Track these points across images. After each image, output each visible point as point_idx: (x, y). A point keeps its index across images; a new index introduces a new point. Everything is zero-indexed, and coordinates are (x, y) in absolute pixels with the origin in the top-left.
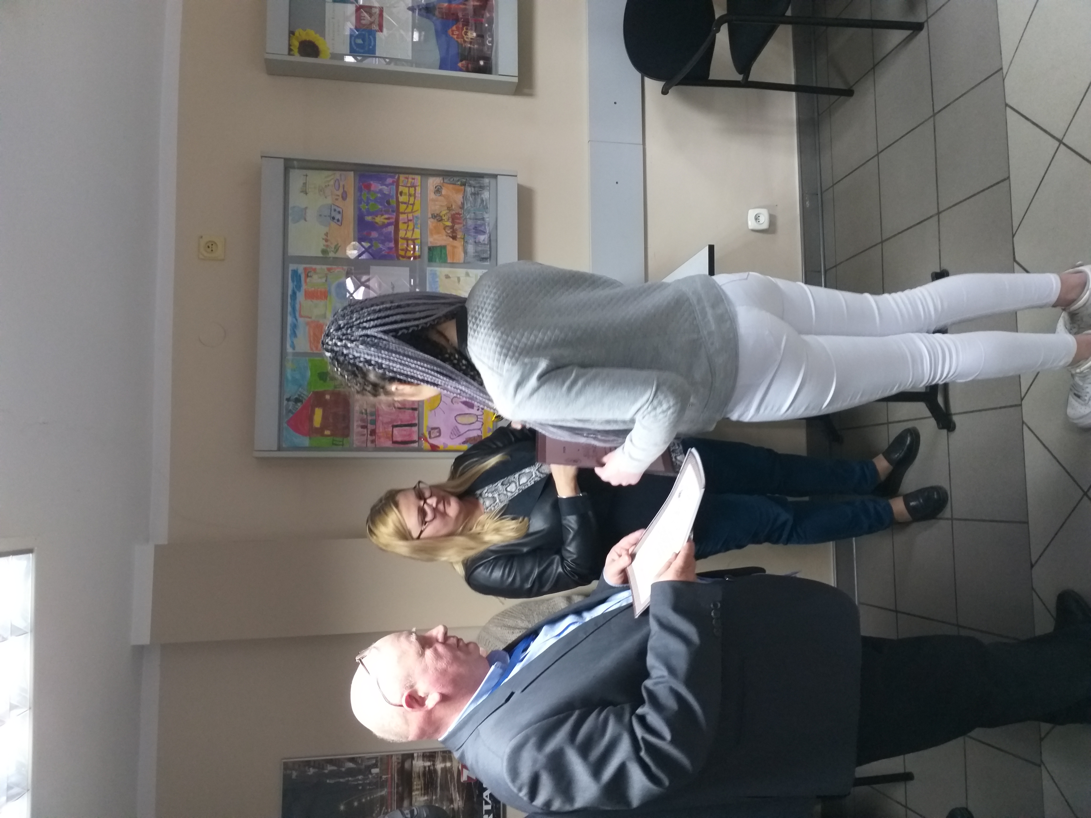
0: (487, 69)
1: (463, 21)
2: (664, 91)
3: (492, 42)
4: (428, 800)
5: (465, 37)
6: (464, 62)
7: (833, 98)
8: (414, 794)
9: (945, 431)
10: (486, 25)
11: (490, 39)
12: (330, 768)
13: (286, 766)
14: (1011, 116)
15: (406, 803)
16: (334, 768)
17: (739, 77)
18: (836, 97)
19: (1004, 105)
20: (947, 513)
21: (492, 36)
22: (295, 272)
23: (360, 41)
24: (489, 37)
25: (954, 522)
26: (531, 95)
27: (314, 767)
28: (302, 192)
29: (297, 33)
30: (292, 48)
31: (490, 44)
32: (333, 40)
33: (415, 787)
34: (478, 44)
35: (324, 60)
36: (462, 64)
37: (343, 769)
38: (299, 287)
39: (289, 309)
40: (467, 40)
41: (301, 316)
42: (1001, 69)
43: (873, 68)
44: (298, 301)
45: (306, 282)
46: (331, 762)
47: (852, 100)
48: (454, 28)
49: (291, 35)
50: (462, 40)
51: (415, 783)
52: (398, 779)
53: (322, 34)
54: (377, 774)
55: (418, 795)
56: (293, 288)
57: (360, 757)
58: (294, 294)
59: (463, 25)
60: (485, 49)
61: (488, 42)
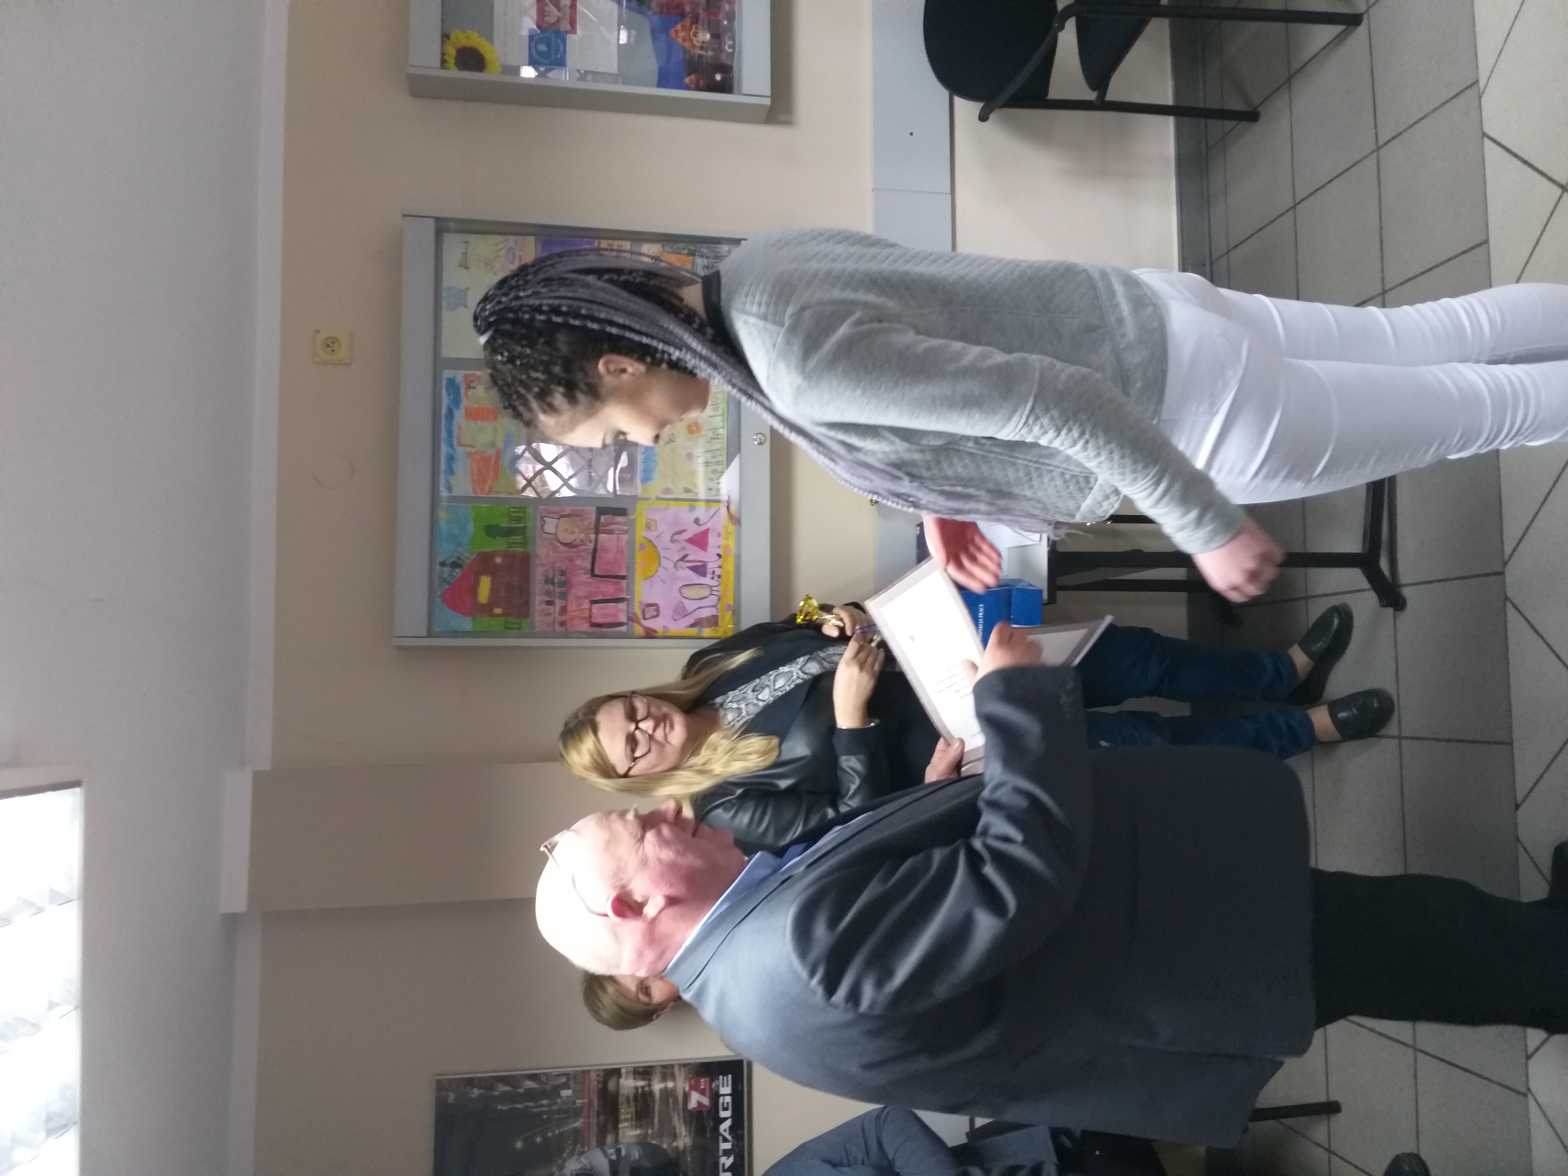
0: (726, 87)
1: (691, 17)
2: (982, 116)
3: (733, 47)
4: (640, 1135)
5: (694, 39)
6: (693, 77)
7: (1229, 124)
8: (621, 1126)
9: (1390, 610)
10: (725, 22)
11: (731, 43)
12: (502, 1088)
13: (441, 1086)
14: (1491, 151)
15: (610, 1139)
16: (508, 1088)
17: (1092, 96)
18: (1233, 123)
19: (1480, 136)
20: (1392, 728)
21: (733, 38)
22: (451, 382)
23: (543, 47)
24: (729, 40)
25: (1404, 742)
26: (788, 123)
27: (480, 1088)
28: (460, 266)
29: (453, 37)
30: (446, 57)
31: (731, 50)
32: (505, 45)
33: (622, 1117)
34: (713, 50)
35: (492, 75)
36: (690, 80)
37: (521, 1091)
38: (456, 402)
39: (444, 434)
40: (697, 44)
41: (461, 445)
42: (1477, 81)
43: (1289, 80)
44: (455, 422)
45: (467, 396)
46: (503, 1080)
47: (1256, 127)
48: (679, 27)
49: (445, 39)
50: (690, 44)
51: (623, 1111)
52: (599, 1105)
53: (490, 38)
54: (568, 1097)
55: (627, 1127)
56: (449, 404)
57: (544, 1074)
58: (450, 413)
59: (692, 23)
60: (724, 56)
61: (727, 48)
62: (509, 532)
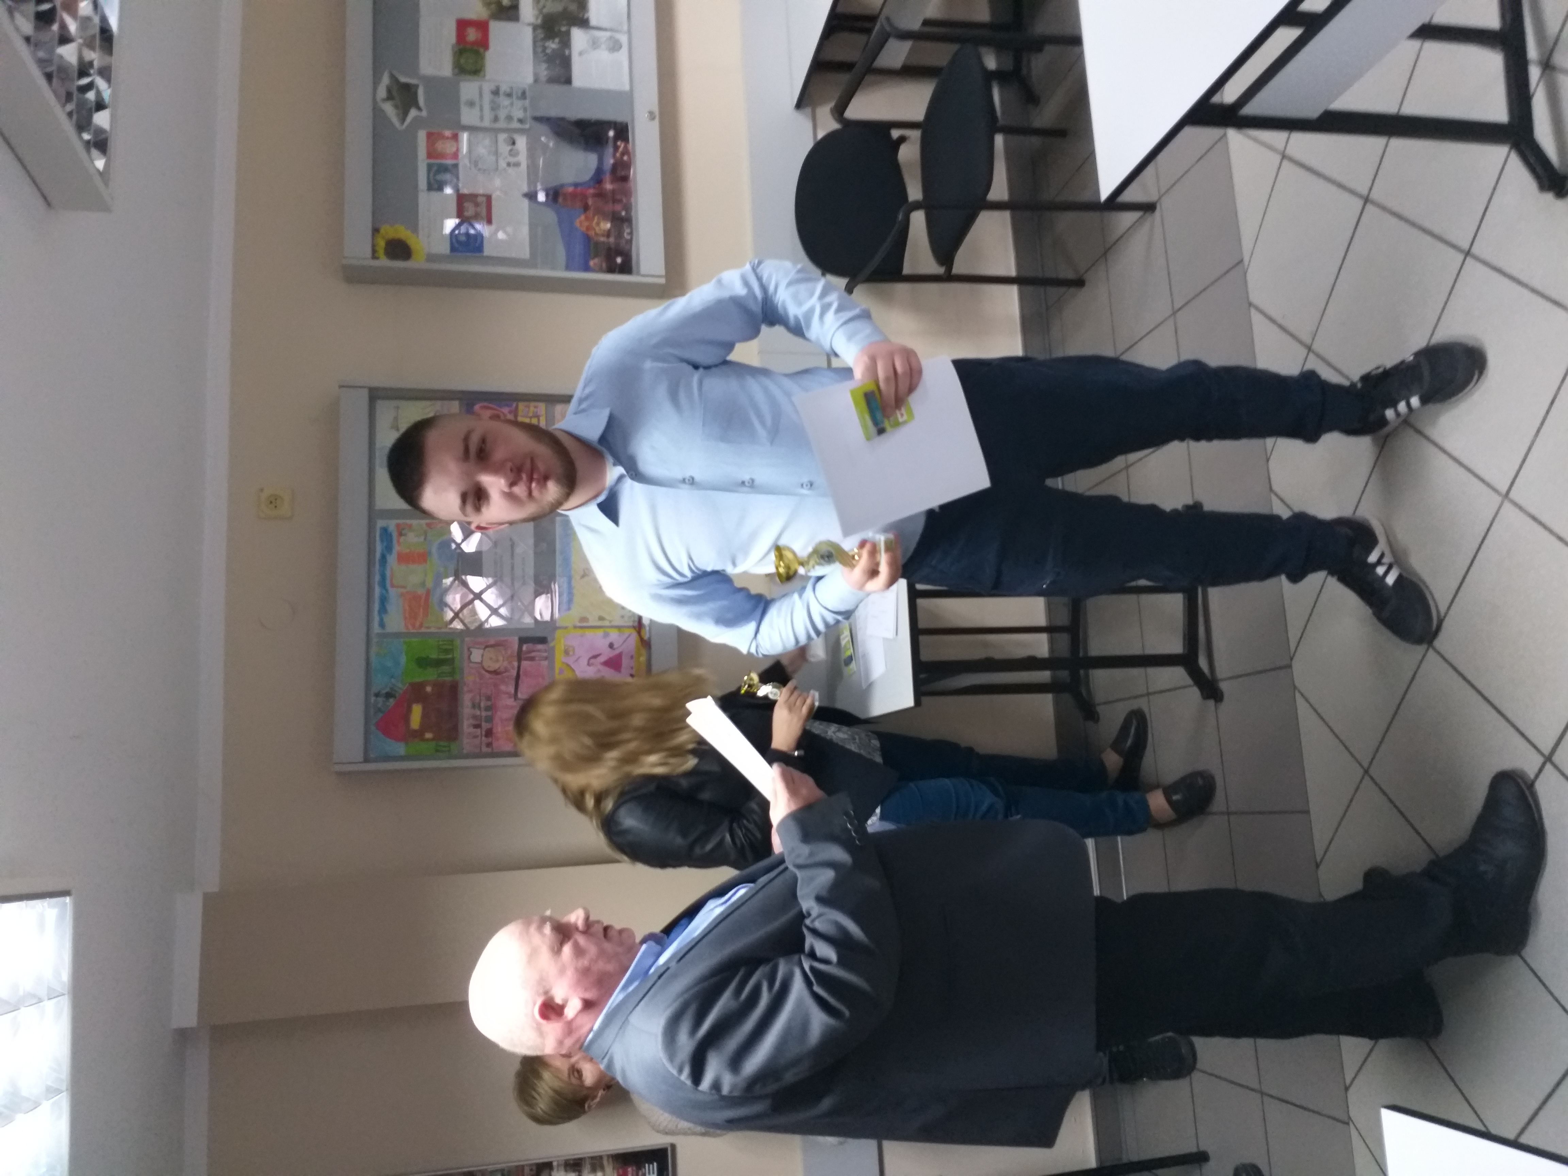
0: (626, 268)
1: (595, 211)
3: (631, 233)
5: (597, 229)
6: (596, 260)
9: (1211, 703)
10: (623, 213)
11: (629, 231)
14: (1257, 319)
17: (940, 270)
18: (1065, 289)
19: (1248, 305)
21: (631, 227)
22: (385, 530)
23: (463, 238)
24: (628, 228)
25: (1233, 816)
29: (382, 231)
30: (377, 249)
31: (628, 237)
32: (429, 237)
34: (614, 237)
35: (417, 263)
36: (595, 263)
38: (389, 548)
39: (378, 577)
40: (599, 232)
41: (393, 586)
42: (1241, 261)
43: (1105, 254)
44: (388, 566)
45: (398, 542)
47: (1084, 293)
48: (582, 217)
49: (376, 233)
50: (593, 232)
53: (415, 231)
56: (382, 550)
58: (383, 559)
59: (594, 214)
60: (623, 242)
61: (625, 235)
62: (439, 663)
